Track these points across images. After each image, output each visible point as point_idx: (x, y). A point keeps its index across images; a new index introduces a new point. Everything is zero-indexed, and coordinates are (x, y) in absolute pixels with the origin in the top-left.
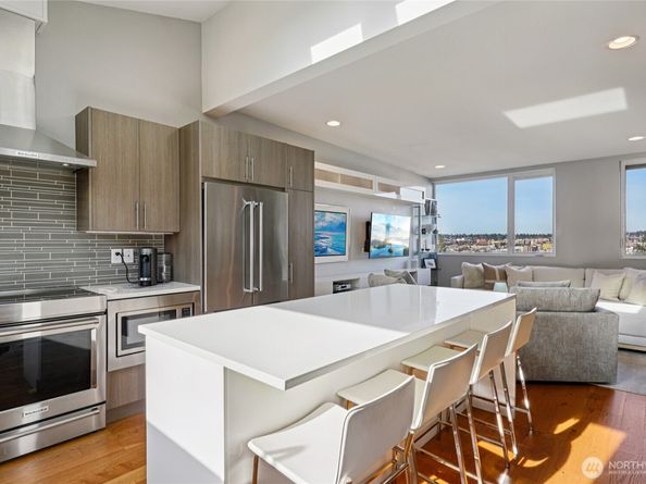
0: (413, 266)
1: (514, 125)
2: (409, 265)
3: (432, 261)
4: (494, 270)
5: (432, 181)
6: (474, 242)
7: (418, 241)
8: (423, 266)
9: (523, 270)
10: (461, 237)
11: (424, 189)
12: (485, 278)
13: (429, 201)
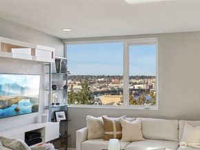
0: (43, 121)
1: (127, 4)
2: (40, 120)
3: (63, 113)
4: (111, 123)
5: (62, 41)
6: (110, 81)
7: (49, 95)
8: (54, 119)
9: (134, 122)
10: (101, 77)
11: (53, 49)
12: (105, 130)
13: (59, 60)
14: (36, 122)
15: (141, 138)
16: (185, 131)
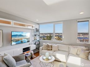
3: (38, 42)
5: (38, 24)
12: (48, 47)
13: (37, 29)
14: (30, 44)
15: (58, 50)
16: (71, 49)
